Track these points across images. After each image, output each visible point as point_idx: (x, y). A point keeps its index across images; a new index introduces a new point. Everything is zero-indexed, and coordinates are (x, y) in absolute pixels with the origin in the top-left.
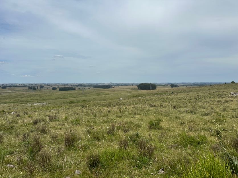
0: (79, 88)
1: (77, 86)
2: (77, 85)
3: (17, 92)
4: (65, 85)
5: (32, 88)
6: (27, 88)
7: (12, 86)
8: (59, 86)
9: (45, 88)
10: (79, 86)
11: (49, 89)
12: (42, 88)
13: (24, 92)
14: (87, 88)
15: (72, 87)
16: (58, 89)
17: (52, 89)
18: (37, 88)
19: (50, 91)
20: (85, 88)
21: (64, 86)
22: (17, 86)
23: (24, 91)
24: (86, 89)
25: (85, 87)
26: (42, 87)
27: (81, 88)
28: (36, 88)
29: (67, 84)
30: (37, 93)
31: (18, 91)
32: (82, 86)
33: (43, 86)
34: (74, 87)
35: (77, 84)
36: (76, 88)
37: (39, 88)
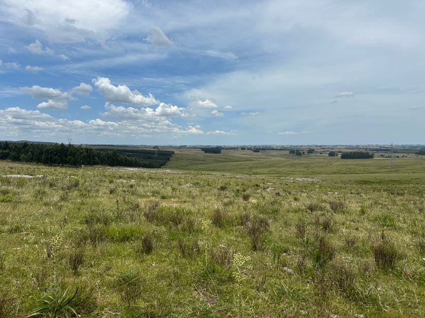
0: (382, 156)
1: (377, 150)
2: (378, 148)
3: (273, 159)
4: (352, 149)
5: (296, 152)
6: (288, 152)
7: (266, 149)
8: (341, 150)
9: (317, 152)
10: (381, 150)
11: (322, 155)
12: (312, 153)
13: (283, 159)
14: (400, 155)
15: (368, 153)
16: (340, 155)
17: (328, 155)
18: (304, 153)
19: (324, 159)
20: (396, 155)
21: (351, 151)
22: (273, 149)
23: (282, 157)
24: (398, 157)
25: (395, 152)
26: (311, 151)
27: (386, 155)
28: (302, 152)
29: (357, 147)
30: (303, 160)
31: (274, 156)
32: (388, 150)
33: (313, 150)
34: (371, 153)
35: (377, 146)
36: (376, 154)
37: (306, 153)
